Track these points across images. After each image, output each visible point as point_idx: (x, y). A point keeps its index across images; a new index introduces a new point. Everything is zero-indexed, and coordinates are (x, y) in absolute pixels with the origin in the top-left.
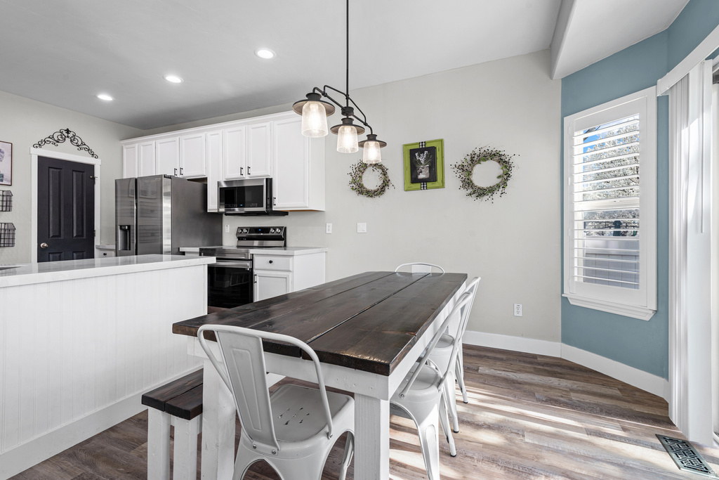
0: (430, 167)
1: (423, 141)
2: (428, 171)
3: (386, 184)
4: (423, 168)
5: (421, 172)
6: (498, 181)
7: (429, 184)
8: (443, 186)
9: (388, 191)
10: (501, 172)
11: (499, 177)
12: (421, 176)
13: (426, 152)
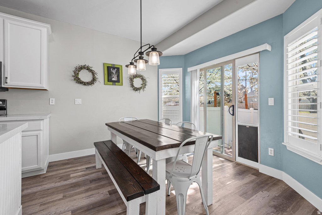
0: (117, 76)
1: (114, 64)
2: (116, 78)
3: (94, 80)
4: (114, 76)
5: (113, 77)
6: (141, 86)
7: (116, 83)
8: (122, 85)
9: (96, 84)
10: (142, 83)
11: (142, 84)
12: (113, 79)
13: (116, 69)
